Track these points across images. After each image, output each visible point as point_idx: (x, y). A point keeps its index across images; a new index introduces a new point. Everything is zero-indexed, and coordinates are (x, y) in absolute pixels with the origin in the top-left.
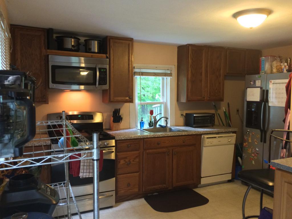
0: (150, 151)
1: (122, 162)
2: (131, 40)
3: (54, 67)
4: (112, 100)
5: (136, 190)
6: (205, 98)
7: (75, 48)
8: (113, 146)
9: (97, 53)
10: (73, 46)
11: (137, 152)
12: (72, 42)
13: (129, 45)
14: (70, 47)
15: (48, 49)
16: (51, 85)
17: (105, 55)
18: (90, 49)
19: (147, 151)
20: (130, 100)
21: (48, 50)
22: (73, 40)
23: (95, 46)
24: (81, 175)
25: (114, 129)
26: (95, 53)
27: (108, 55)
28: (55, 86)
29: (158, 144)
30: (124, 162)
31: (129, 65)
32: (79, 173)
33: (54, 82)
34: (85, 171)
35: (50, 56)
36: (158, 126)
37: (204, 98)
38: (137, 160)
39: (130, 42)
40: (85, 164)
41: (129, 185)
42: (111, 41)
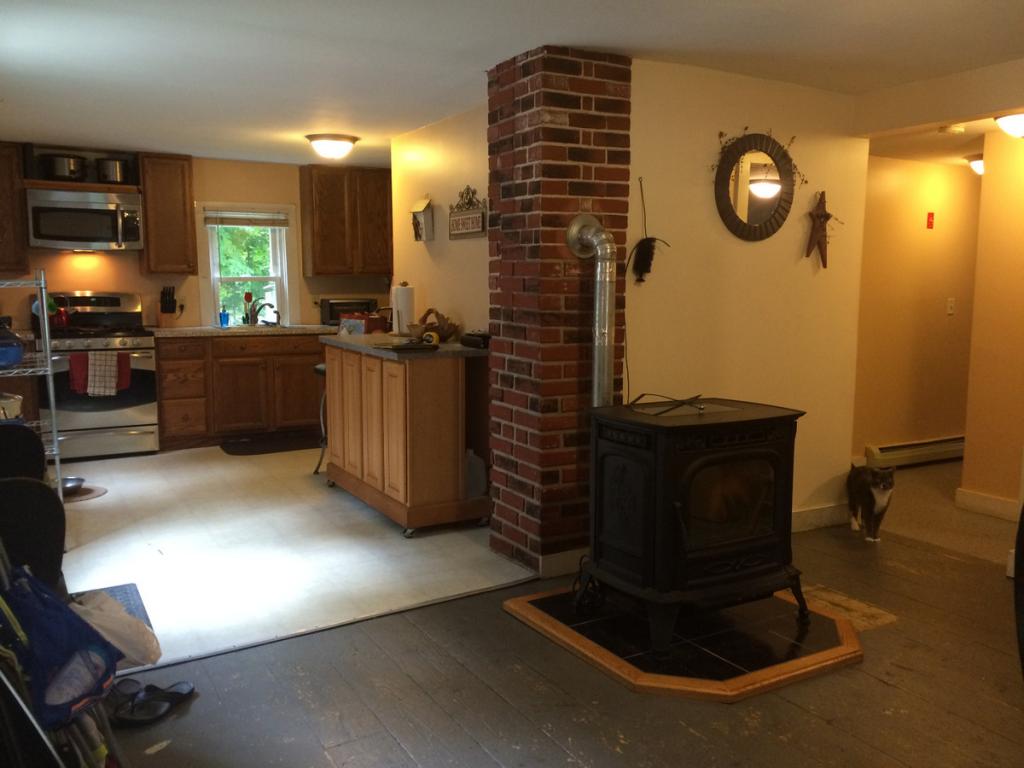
0: (226, 360)
1: (171, 377)
2: (188, 159)
3: (38, 211)
4: (153, 268)
5: (201, 428)
6: (355, 270)
7: (77, 175)
8: (152, 348)
9: (120, 183)
10: (72, 172)
11: (201, 361)
12: (69, 164)
13: (183, 167)
14: (67, 174)
15: (25, 177)
16: (34, 242)
17: (135, 187)
18: (105, 176)
19: (221, 361)
20: (191, 270)
21: (25, 181)
22: (72, 161)
23: (116, 172)
24: (90, 391)
25: (164, 324)
26: (116, 183)
27: (141, 187)
28: (40, 243)
29: (242, 348)
30: (175, 378)
31: (184, 204)
32: (86, 387)
33: (38, 235)
34: (97, 385)
35: (28, 191)
36: (259, 323)
37: (352, 268)
38: (201, 375)
39: (185, 163)
40: (97, 373)
41: (186, 418)
42: (146, 161)
